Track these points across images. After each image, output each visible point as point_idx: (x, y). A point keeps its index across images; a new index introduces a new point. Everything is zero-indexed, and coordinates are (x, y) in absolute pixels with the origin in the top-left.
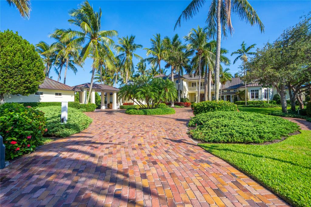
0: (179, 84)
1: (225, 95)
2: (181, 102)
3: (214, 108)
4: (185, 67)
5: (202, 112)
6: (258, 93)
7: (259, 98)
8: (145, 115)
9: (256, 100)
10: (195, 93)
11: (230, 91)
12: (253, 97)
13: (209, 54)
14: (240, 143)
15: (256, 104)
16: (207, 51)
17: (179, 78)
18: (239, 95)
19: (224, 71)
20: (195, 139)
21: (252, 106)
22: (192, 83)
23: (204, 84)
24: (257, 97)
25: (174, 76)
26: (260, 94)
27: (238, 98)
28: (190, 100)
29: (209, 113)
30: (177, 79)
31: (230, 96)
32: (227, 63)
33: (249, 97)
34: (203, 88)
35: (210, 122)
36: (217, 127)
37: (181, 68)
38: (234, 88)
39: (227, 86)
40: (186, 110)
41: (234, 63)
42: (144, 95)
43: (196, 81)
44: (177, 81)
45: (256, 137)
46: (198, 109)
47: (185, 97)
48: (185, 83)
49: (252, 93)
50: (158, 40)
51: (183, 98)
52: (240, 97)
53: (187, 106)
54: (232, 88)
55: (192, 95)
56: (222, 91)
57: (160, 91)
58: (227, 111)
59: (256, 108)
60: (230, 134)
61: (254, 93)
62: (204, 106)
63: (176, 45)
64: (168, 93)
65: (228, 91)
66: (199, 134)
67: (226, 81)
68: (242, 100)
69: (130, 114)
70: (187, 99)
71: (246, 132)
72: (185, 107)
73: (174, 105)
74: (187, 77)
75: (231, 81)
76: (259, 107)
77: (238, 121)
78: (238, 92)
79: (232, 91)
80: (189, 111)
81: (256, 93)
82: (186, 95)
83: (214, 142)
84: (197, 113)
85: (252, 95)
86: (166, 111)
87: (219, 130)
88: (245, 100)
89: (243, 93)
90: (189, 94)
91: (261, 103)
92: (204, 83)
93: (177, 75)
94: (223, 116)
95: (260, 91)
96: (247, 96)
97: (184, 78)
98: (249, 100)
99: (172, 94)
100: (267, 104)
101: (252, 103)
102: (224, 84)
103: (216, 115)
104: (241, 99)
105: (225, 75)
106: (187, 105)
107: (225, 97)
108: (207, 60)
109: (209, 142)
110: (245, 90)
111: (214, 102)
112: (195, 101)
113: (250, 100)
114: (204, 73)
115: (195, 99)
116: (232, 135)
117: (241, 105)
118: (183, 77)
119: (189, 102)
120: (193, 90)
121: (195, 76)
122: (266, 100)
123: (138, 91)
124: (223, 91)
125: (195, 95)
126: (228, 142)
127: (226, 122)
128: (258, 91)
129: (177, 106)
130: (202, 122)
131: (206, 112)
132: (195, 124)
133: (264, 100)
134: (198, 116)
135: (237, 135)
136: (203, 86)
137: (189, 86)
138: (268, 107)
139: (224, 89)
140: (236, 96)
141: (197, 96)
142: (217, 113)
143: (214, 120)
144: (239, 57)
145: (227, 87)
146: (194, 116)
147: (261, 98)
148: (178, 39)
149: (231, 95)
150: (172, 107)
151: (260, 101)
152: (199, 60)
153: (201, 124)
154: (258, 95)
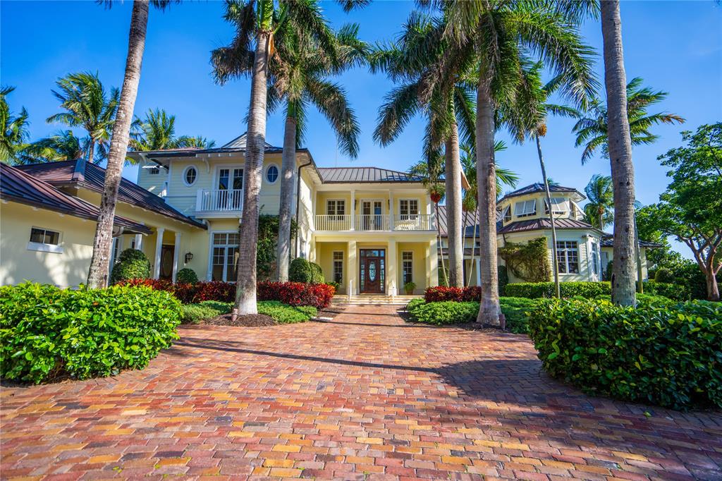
6: (575, 253)
7: (582, 270)
9: (572, 279)
24: (575, 267)
26: (582, 257)
33: (550, 269)
47: (303, 255)
49: (558, 254)
51: (296, 261)
61: (563, 254)
68: (526, 279)
81: (569, 253)
85: (558, 259)
90: (317, 243)
95: (581, 247)
128: (574, 244)
154: (576, 259)
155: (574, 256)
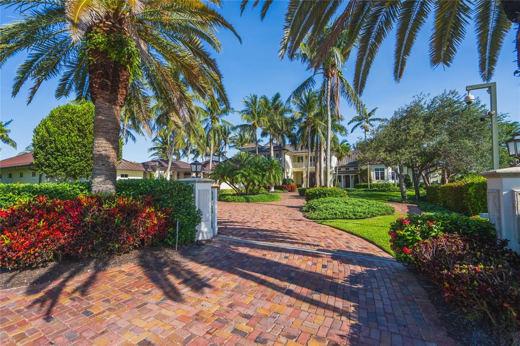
0: (280, 159)
1: (342, 175)
2: (283, 184)
3: (325, 194)
4: (289, 137)
5: (314, 198)
6: (383, 173)
7: (385, 179)
8: (247, 202)
9: (381, 182)
10: (302, 172)
11: (349, 169)
12: (377, 178)
13: (320, 124)
14: (340, 219)
15: (382, 187)
16: (318, 121)
17: (280, 150)
18: (360, 174)
19: (340, 143)
20: (310, 219)
21: (376, 191)
22: (298, 157)
23: (314, 159)
24: (383, 178)
25: (274, 148)
26: (386, 174)
27: (359, 179)
28: (295, 181)
29: (320, 199)
30: (278, 152)
31: (349, 176)
32: (344, 133)
33: (372, 178)
34: (313, 165)
35: (321, 206)
36: (327, 210)
37: (283, 137)
38: (354, 165)
39: (345, 162)
40: (291, 196)
41: (352, 132)
42: (246, 178)
43: (304, 155)
44: (277, 154)
45: (351, 215)
46: (310, 195)
47: (288, 177)
48: (288, 158)
49: (376, 173)
50: (254, 103)
51: (285, 179)
52: (361, 178)
53: (292, 190)
54: (352, 165)
55: (298, 175)
56: (338, 168)
57: (264, 173)
58: (337, 197)
59: (380, 193)
60: (335, 214)
61: (378, 173)
62: (316, 192)
63: (276, 108)
64: (273, 176)
65: (346, 169)
66: (314, 215)
67: (343, 156)
68: (365, 182)
69: (228, 201)
70: (291, 181)
71: (345, 212)
72: (289, 191)
73: (274, 189)
74: (291, 149)
75: (349, 156)
76: (384, 191)
77: (342, 205)
78: (358, 171)
79: (352, 169)
80: (296, 197)
81: (381, 173)
82: (289, 175)
83: (324, 219)
84: (310, 199)
85: (376, 175)
86: (272, 198)
87: (327, 212)
88: (368, 183)
89: (365, 173)
90: (294, 172)
91: (388, 185)
92: (314, 157)
93: (278, 147)
94: (332, 202)
95: (386, 170)
96: (370, 176)
97: (288, 151)
98: (373, 182)
99: (278, 176)
100: (394, 187)
101: (377, 186)
102: (341, 160)
103: (327, 201)
104: (363, 181)
105: (342, 147)
106: (292, 188)
107: (343, 177)
108: (318, 131)
109: (321, 219)
110: (367, 169)
111: (325, 188)
112: (302, 183)
113: (375, 182)
114: (315, 148)
115: (302, 179)
116: (336, 214)
117: (363, 189)
118: (285, 149)
119: (294, 184)
120: (299, 167)
121: (302, 149)
122: (393, 182)
123: (238, 174)
124: (340, 169)
125: (302, 175)
126: (333, 219)
127: (334, 205)
128: (383, 169)
129: (279, 191)
130: (315, 207)
131: (318, 199)
132: (308, 209)
133: (391, 181)
134: (311, 202)
135: (339, 214)
136: (313, 162)
137: (293, 161)
138: (394, 192)
139: (342, 167)
140: (357, 176)
141: (305, 175)
142: (328, 199)
143: (325, 205)
144: (359, 124)
145: (345, 164)
146: (306, 202)
147: (388, 180)
148: (280, 99)
149: (351, 175)
150: (271, 192)
151: (386, 184)
152: (308, 129)
153: (314, 208)
154: (384, 175)
155: (383, 174)
